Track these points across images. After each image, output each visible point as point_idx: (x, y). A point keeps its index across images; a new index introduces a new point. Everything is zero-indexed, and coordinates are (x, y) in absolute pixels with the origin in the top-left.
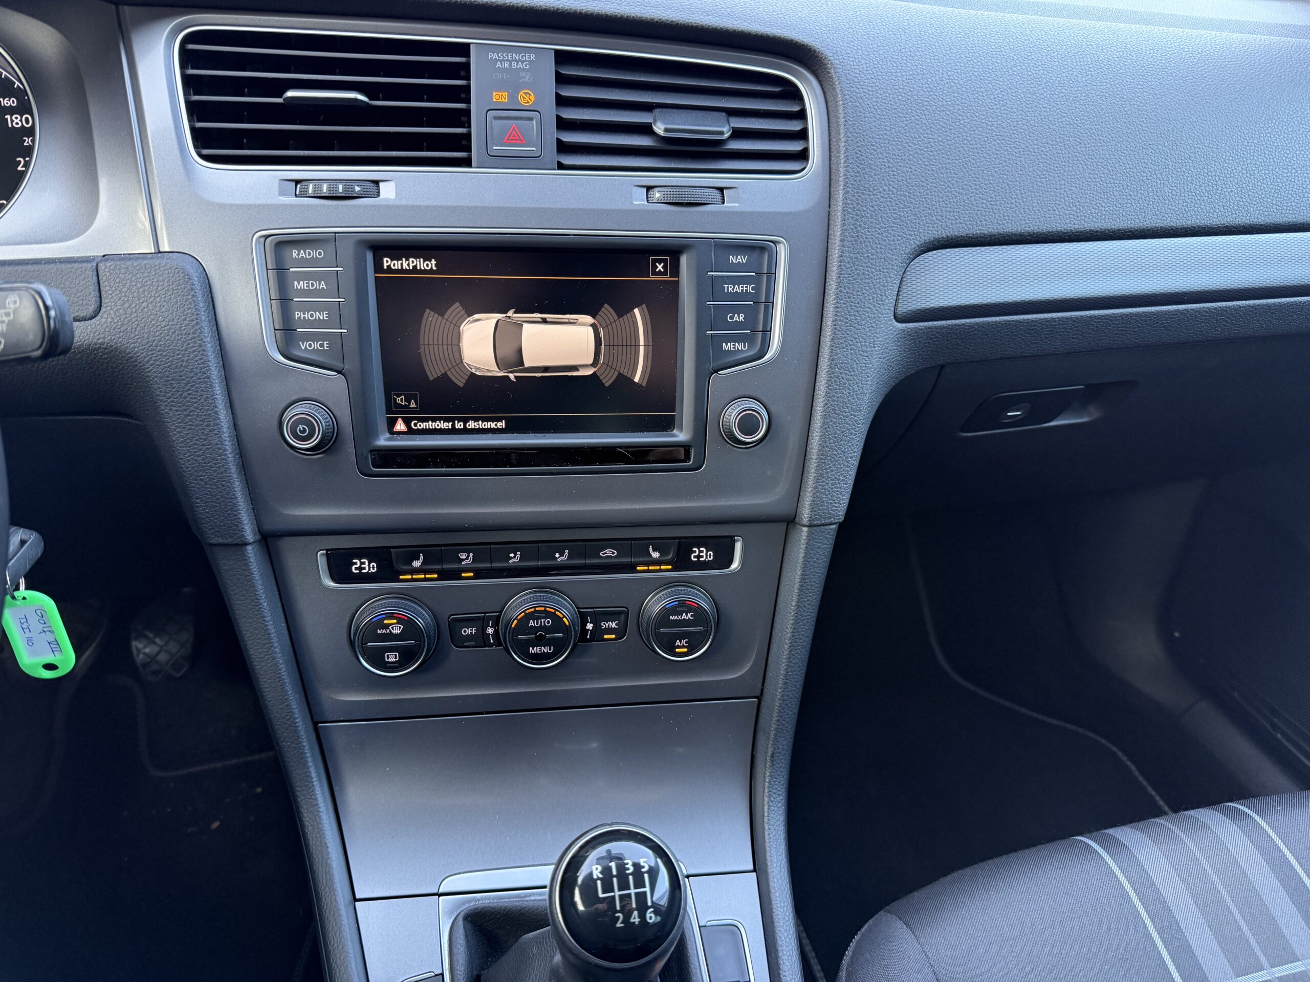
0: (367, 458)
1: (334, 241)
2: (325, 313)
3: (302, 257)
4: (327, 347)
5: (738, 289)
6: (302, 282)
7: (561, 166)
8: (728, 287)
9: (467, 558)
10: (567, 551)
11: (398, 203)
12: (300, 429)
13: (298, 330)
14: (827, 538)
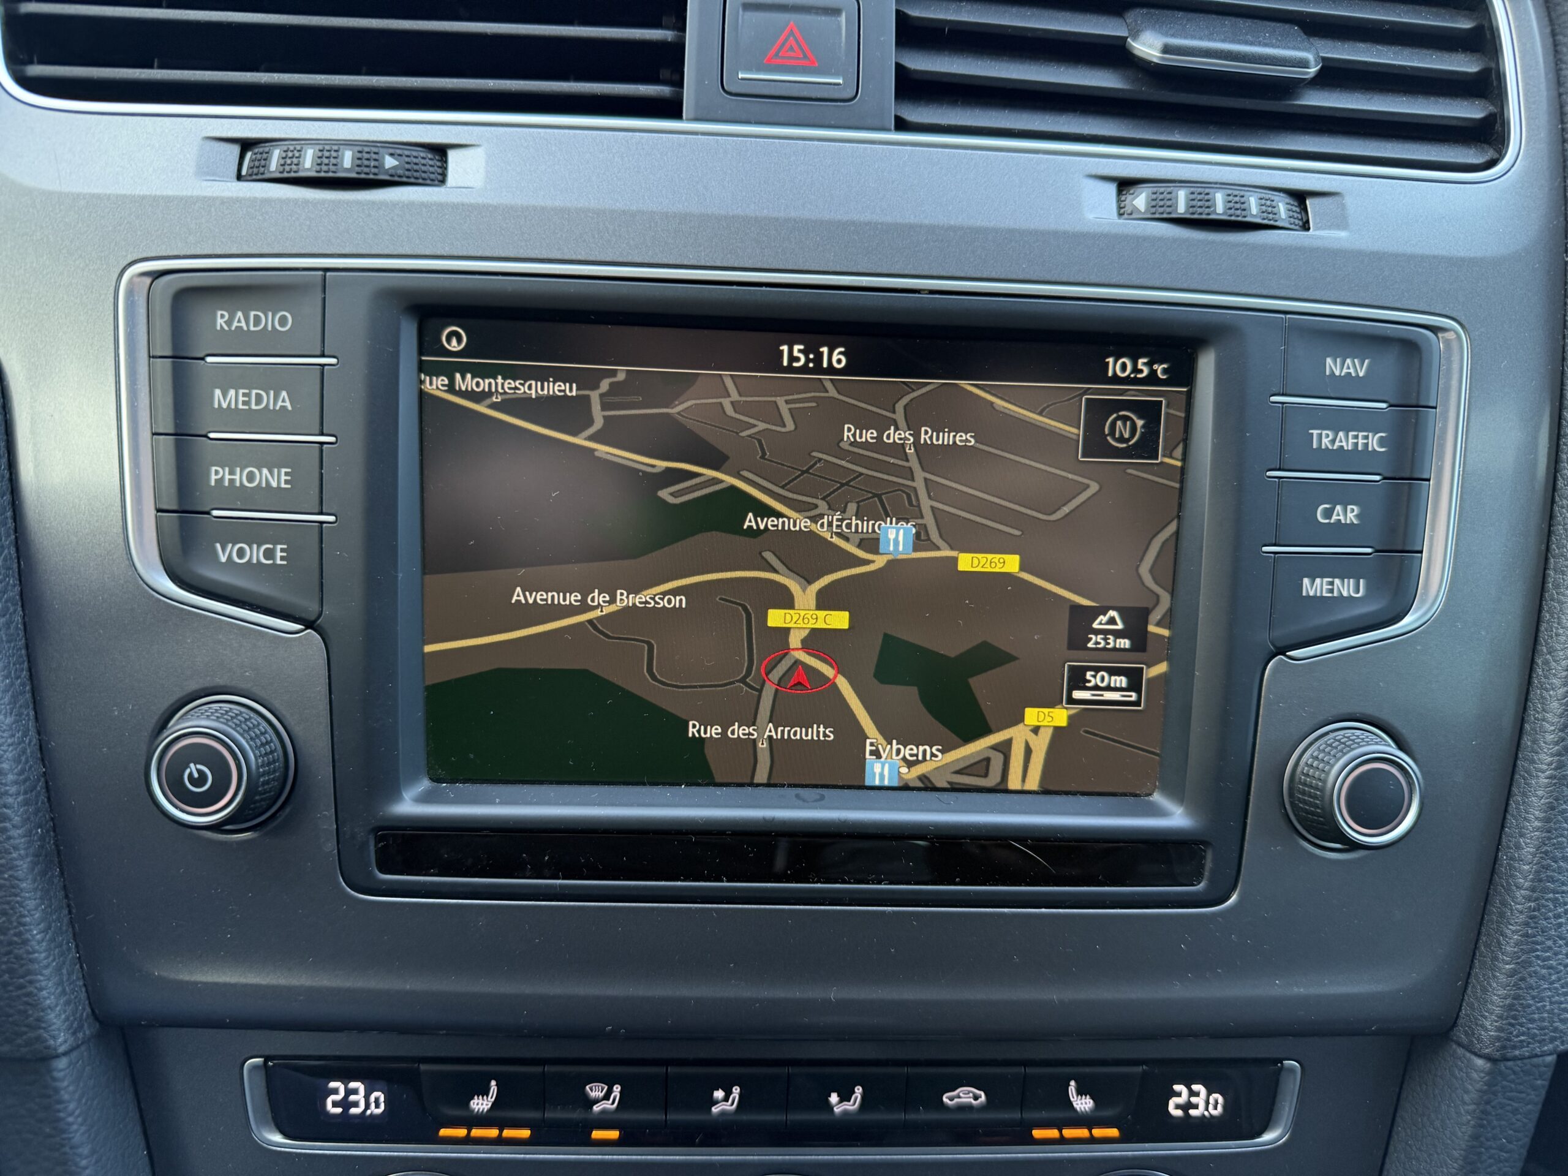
0: (364, 845)
1: (319, 289)
2: (283, 470)
3: (239, 328)
4: (282, 558)
5: (1346, 441)
6: (232, 392)
7: (902, 125)
8: (1320, 435)
9: (607, 1097)
10: (859, 1090)
11: (491, 199)
12: (191, 775)
13: (215, 513)
14: (1535, 1088)
